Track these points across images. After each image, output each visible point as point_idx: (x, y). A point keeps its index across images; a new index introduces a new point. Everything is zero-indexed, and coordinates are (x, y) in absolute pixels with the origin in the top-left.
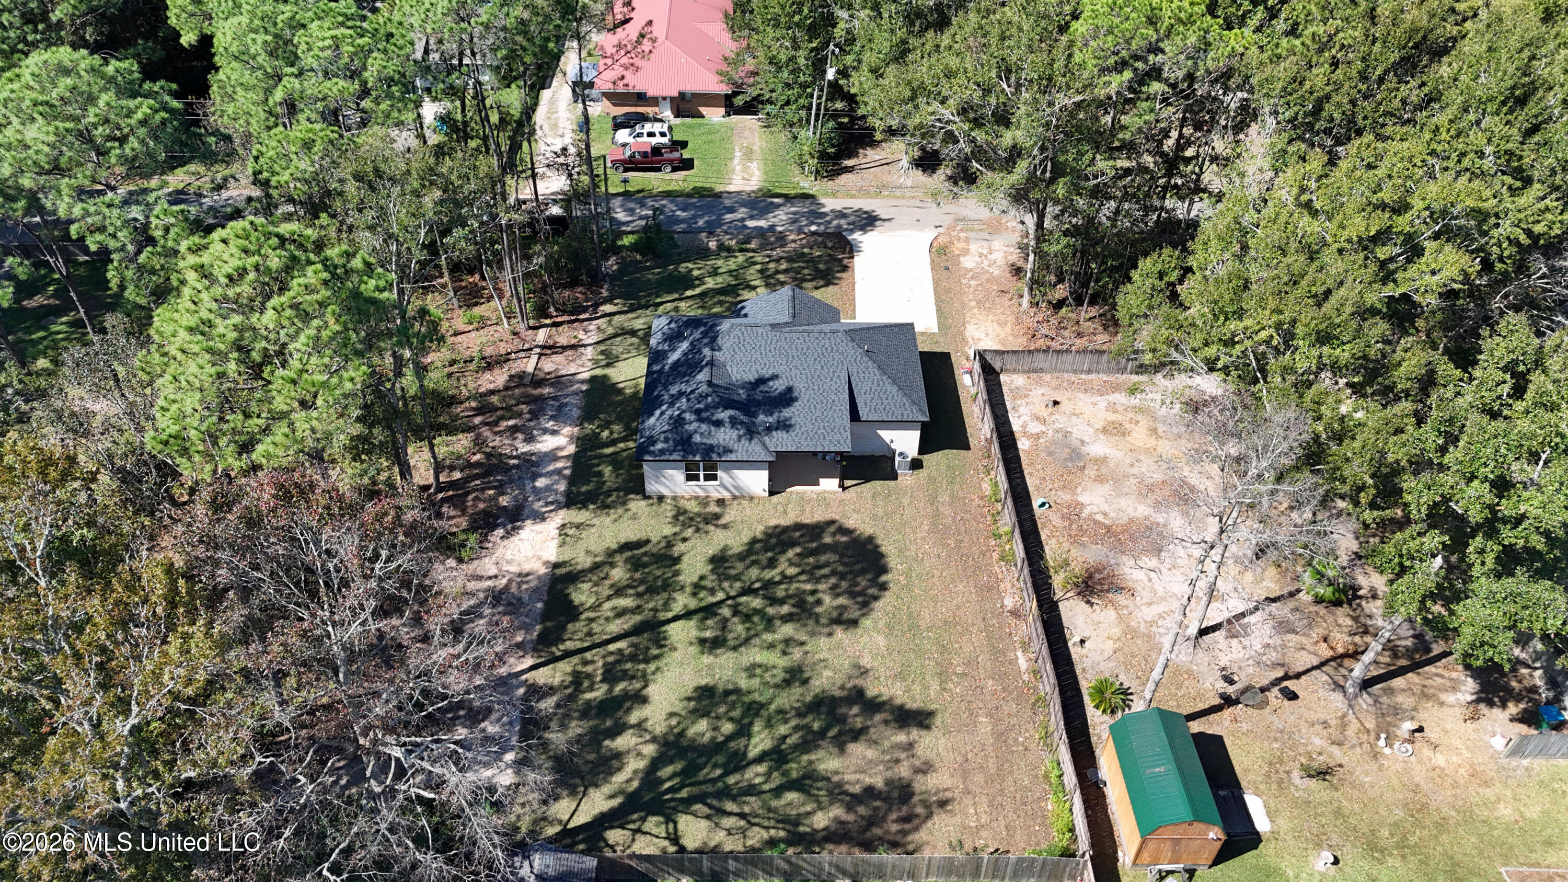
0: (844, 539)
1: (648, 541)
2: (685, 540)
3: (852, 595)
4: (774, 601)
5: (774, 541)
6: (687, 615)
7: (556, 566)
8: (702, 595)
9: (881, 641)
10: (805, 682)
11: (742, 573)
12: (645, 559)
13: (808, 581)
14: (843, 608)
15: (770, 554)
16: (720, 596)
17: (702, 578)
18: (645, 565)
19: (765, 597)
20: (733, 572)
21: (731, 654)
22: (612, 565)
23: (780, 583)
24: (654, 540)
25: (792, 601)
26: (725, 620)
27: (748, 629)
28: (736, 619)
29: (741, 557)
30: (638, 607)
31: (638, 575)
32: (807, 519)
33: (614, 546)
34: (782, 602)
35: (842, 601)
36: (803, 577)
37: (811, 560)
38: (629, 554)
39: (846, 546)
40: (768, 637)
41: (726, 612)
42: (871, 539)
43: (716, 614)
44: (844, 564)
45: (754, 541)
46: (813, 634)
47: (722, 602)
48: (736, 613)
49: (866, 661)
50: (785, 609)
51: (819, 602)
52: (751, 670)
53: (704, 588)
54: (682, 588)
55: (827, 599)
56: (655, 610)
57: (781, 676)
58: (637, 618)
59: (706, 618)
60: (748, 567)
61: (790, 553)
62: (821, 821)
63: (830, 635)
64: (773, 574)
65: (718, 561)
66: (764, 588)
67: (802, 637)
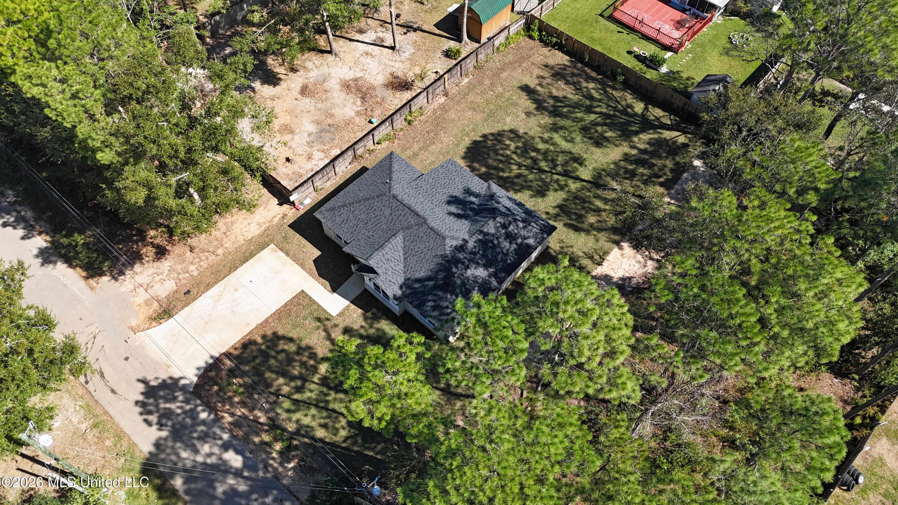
0: (476, 165)
1: (565, 225)
2: (547, 213)
3: (500, 142)
4: (535, 160)
5: (508, 185)
6: (577, 179)
7: (617, 243)
8: (563, 183)
9: (508, 120)
11: (537, 180)
12: (573, 217)
13: (512, 159)
14: (511, 139)
15: (516, 180)
16: (556, 177)
17: (556, 190)
18: (576, 214)
19: (536, 164)
20: (540, 183)
21: (574, 151)
22: (591, 225)
23: (525, 166)
26: (562, 165)
27: (557, 156)
29: (529, 188)
30: (595, 197)
31: (583, 212)
33: (583, 234)
34: (532, 158)
35: (508, 142)
36: (512, 161)
37: (500, 166)
38: (579, 225)
39: (478, 161)
40: (552, 148)
41: (559, 169)
42: (463, 158)
43: (565, 171)
44: (489, 155)
46: (533, 138)
47: (556, 174)
49: (524, 116)
50: (533, 154)
51: (517, 148)
52: (572, 141)
53: (559, 185)
54: (568, 192)
55: (513, 146)
56: (589, 190)
57: (561, 133)
58: (599, 192)
59: (570, 172)
60: (531, 181)
61: (506, 175)
62: (591, 85)
63: (526, 133)
64: (524, 171)
65: (541, 193)
66: (533, 168)
67: (538, 140)
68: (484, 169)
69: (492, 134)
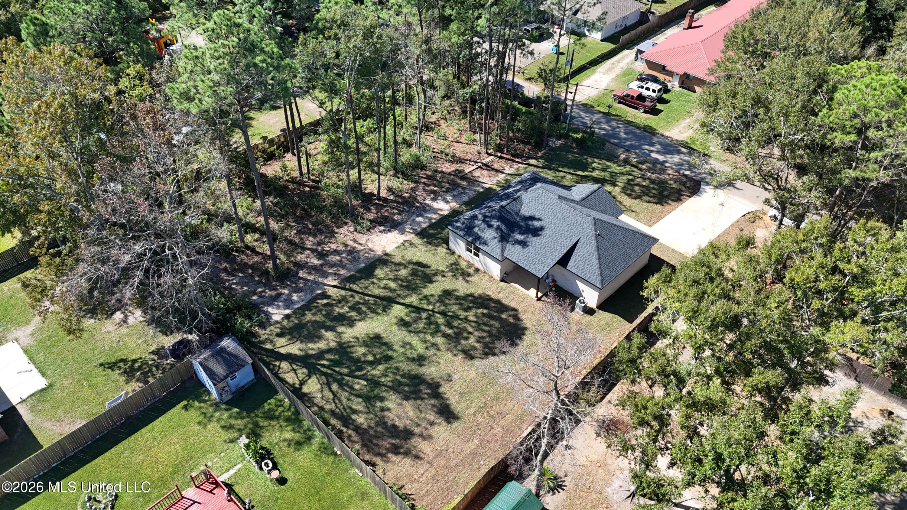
0: (511, 320)
1: (429, 267)
2: (444, 276)
3: (486, 345)
4: (449, 325)
5: (480, 301)
6: (407, 306)
7: (386, 254)
8: (423, 302)
9: (473, 374)
10: (421, 365)
11: (450, 305)
12: (420, 273)
13: (473, 327)
14: (475, 348)
15: (471, 305)
16: (430, 307)
17: (432, 295)
18: (417, 276)
19: (447, 321)
20: (447, 301)
21: (405, 333)
22: (405, 267)
23: (461, 319)
24: (432, 268)
25: (456, 330)
26: (421, 318)
27: (424, 328)
28: (424, 321)
29: (458, 298)
30: (395, 290)
31: (410, 278)
32: (505, 301)
33: (415, 261)
34: (451, 327)
35: (477, 345)
36: (473, 324)
37: (486, 319)
38: (416, 267)
39: (510, 324)
40: (428, 337)
41: (424, 315)
42: (525, 329)
43: (419, 313)
44: (498, 331)
45: (471, 295)
46: (448, 350)
47: (428, 310)
48: (427, 318)
49: (455, 377)
50: (449, 331)
51: (467, 339)
52: (405, 344)
53: (428, 300)
54: (420, 294)
55: (472, 341)
56: (399, 296)
57: (415, 354)
58: (389, 294)
59: (413, 312)
60: (456, 304)
61: (480, 311)
62: (362, 419)
63: (455, 355)
64: (462, 314)
65: (447, 293)
66: (452, 317)
67: (442, 347)
68: (504, 316)
69: (494, 354)
